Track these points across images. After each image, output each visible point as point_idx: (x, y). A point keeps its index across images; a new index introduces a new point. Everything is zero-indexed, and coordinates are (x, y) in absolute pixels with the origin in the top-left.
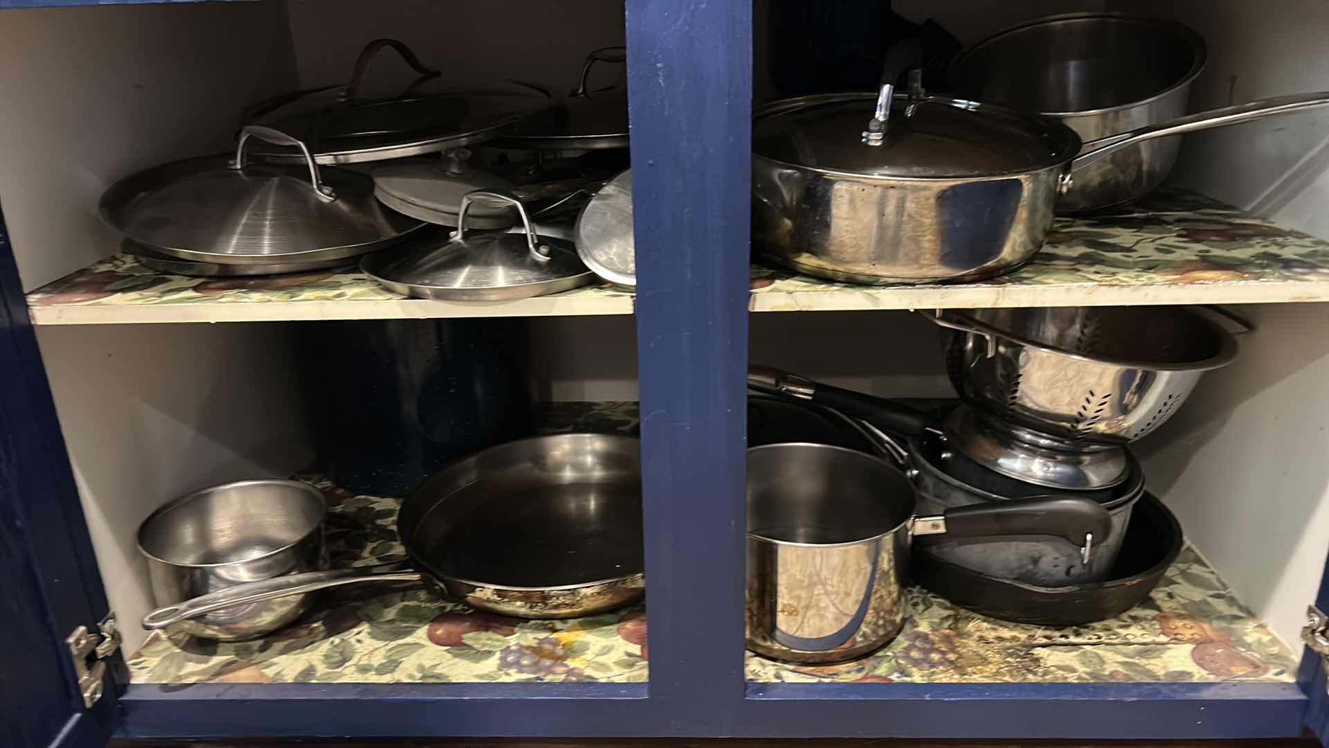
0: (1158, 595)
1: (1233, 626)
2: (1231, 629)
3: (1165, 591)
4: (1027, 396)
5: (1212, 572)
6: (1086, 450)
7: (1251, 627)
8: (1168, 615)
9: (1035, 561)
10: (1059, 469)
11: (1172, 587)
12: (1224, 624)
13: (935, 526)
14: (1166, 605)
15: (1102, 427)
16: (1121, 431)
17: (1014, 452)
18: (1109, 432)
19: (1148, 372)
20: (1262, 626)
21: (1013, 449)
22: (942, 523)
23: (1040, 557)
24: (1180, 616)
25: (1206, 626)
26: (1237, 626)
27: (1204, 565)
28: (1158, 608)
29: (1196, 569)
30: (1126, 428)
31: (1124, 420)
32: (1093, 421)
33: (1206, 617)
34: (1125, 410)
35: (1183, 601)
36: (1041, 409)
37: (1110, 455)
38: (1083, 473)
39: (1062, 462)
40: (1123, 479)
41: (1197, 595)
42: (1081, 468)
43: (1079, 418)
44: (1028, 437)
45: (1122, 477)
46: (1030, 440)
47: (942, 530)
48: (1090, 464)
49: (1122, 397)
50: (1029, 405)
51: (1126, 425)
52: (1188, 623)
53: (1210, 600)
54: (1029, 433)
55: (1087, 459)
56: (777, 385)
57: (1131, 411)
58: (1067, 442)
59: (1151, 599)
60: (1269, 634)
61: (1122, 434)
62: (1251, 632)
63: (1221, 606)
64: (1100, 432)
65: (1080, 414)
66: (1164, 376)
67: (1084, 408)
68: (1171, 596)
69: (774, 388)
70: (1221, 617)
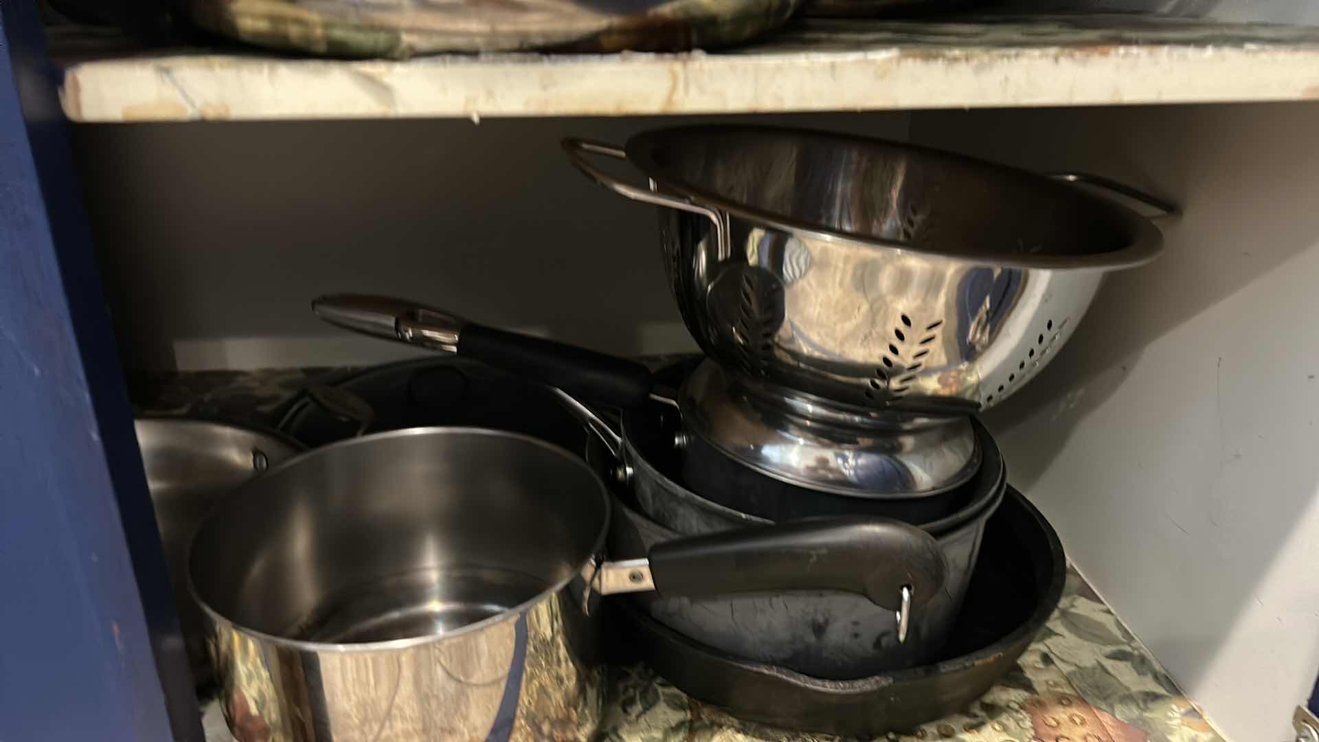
0: (1030, 660)
1: (1147, 715)
2: (1145, 721)
3: (1039, 650)
4: (802, 335)
5: (1109, 612)
6: (907, 426)
7: (1177, 715)
8: (1042, 698)
9: (819, 629)
10: (862, 461)
11: (1048, 641)
12: (1134, 712)
13: (635, 577)
14: (1041, 678)
15: (931, 385)
16: (966, 389)
17: (787, 435)
18: (945, 392)
19: (1010, 272)
20: (1193, 712)
21: (786, 430)
22: (646, 572)
23: (827, 622)
24: (1063, 701)
25: (1106, 718)
26: (1155, 714)
27: (1093, 597)
28: (1028, 686)
29: (1082, 607)
30: (973, 385)
31: (969, 371)
32: (912, 373)
33: (1105, 698)
34: (969, 353)
35: (1066, 669)
36: (825, 357)
37: (948, 435)
38: (903, 466)
39: (869, 450)
40: (971, 473)
41: (1088, 655)
42: (898, 457)
43: (886, 370)
44: (810, 408)
45: (969, 470)
46: (813, 414)
47: (648, 583)
48: (916, 450)
49: (963, 330)
50: (806, 350)
51: (972, 379)
52: (1077, 712)
53: (1109, 664)
54: (810, 401)
55: (908, 442)
56: (397, 329)
57: (980, 354)
58: (873, 414)
59: (1019, 669)
60: (1209, 729)
61: (968, 396)
62: (1179, 726)
63: (1125, 674)
64: (929, 392)
65: (886, 360)
66: (1041, 280)
67: (894, 350)
68: (1046, 659)
69: (393, 333)
70: (1128, 698)
